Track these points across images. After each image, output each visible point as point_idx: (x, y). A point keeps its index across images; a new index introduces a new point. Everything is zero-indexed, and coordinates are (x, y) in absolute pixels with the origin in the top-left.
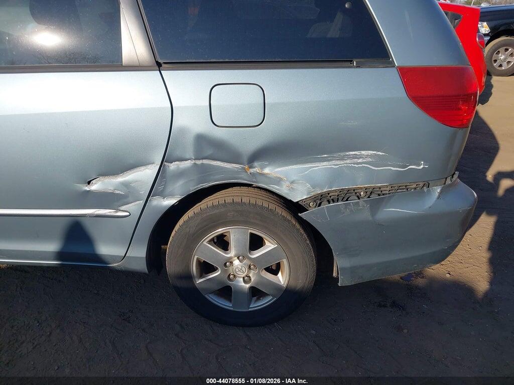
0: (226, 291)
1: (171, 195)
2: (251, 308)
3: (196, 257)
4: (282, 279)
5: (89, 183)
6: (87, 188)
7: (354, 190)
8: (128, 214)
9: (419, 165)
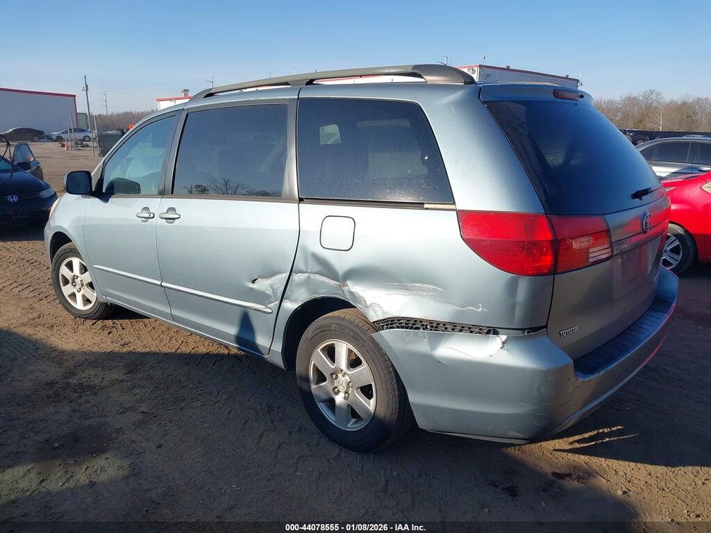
0: (331, 403)
1: (296, 301)
2: (349, 428)
3: (313, 362)
4: (371, 405)
5: (254, 282)
6: (251, 285)
7: (444, 325)
8: (271, 311)
9: (478, 308)
